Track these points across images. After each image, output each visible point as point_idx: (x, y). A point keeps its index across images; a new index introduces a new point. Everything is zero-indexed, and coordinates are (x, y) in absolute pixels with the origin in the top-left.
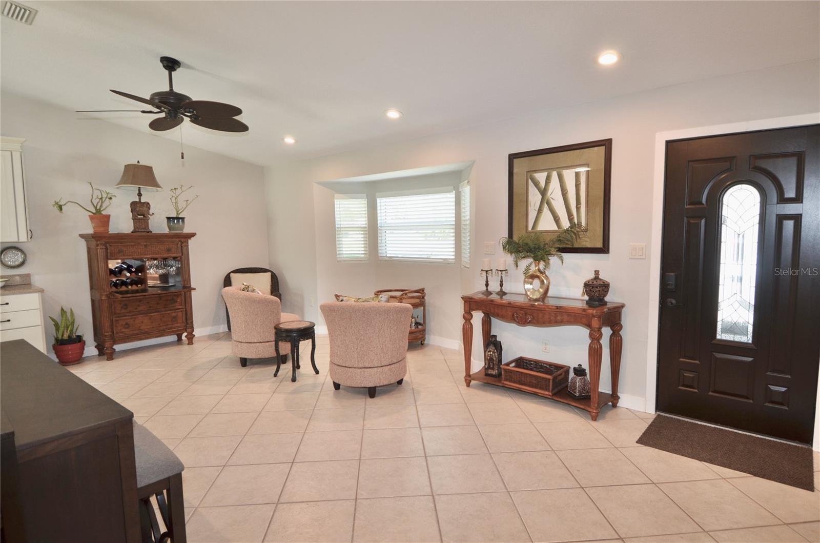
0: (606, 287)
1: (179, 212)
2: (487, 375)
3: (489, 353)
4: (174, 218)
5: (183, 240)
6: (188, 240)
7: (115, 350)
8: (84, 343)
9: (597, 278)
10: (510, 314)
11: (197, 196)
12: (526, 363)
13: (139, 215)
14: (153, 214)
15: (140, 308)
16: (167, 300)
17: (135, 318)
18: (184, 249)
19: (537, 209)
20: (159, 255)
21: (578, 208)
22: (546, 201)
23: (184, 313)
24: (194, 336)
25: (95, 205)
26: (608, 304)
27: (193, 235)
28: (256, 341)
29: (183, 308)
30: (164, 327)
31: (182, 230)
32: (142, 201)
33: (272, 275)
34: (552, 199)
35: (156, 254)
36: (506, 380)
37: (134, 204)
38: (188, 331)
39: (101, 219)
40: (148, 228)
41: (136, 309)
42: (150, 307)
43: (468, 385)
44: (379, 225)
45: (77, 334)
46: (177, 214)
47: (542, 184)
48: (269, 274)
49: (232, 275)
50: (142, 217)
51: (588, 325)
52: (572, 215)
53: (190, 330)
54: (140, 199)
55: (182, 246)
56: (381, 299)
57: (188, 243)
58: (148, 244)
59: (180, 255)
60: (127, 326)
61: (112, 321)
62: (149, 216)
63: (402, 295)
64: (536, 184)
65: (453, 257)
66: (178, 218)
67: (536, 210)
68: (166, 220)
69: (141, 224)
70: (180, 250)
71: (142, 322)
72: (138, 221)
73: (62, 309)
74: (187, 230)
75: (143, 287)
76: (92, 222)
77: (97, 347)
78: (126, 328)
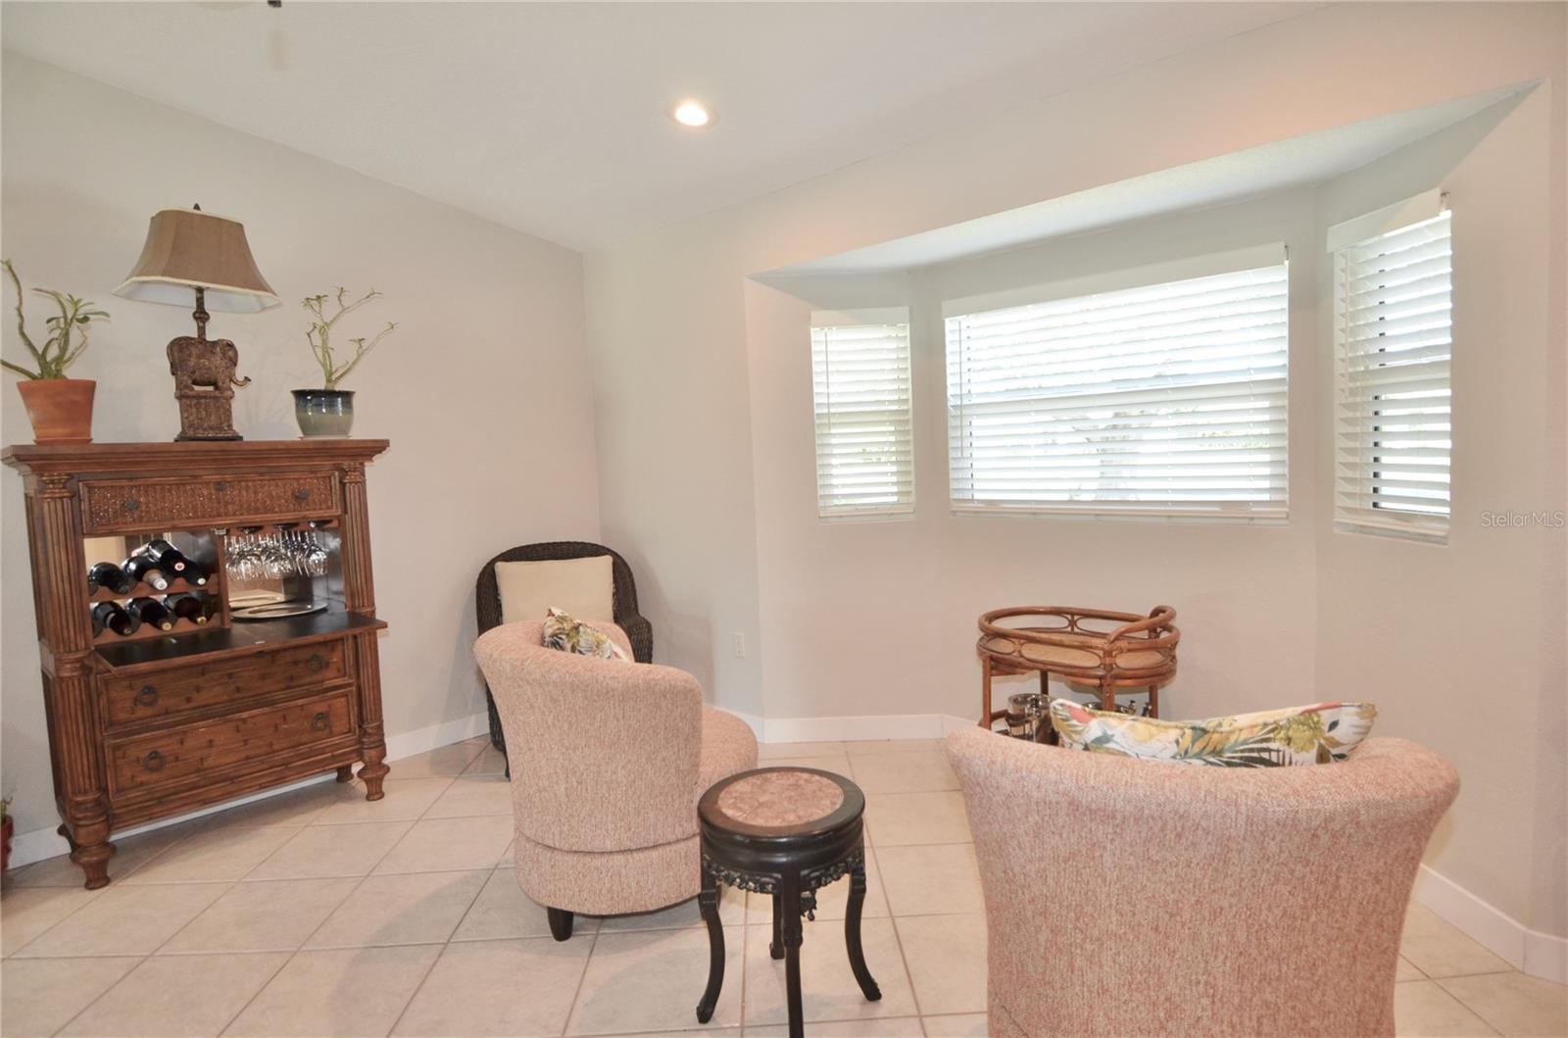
1: (334, 378)
4: (315, 393)
5: (346, 464)
6: (362, 464)
8: (9, 826)
11: (394, 327)
13: (195, 383)
14: (247, 379)
16: (296, 663)
17: (184, 733)
18: (352, 492)
20: (269, 516)
23: (353, 700)
24: (388, 769)
25: (39, 348)
27: (378, 447)
29: (350, 685)
30: (286, 754)
31: (345, 432)
32: (210, 337)
33: (614, 564)
35: (257, 511)
37: (179, 350)
38: (366, 758)
40: (230, 426)
41: (189, 700)
42: (238, 690)
44: (952, 402)
46: (329, 380)
48: (608, 560)
49: (500, 566)
50: (211, 389)
53: (373, 753)
54: (202, 330)
55: (343, 484)
57: (363, 474)
58: (228, 477)
59: (337, 511)
60: (156, 761)
61: (97, 748)
62: (233, 386)
66: (330, 395)
68: (292, 399)
69: (204, 413)
70: (336, 497)
71: (211, 744)
72: (194, 401)
74: (360, 431)
75: (215, 622)
76: (29, 406)
77: (62, 831)
78: (152, 770)
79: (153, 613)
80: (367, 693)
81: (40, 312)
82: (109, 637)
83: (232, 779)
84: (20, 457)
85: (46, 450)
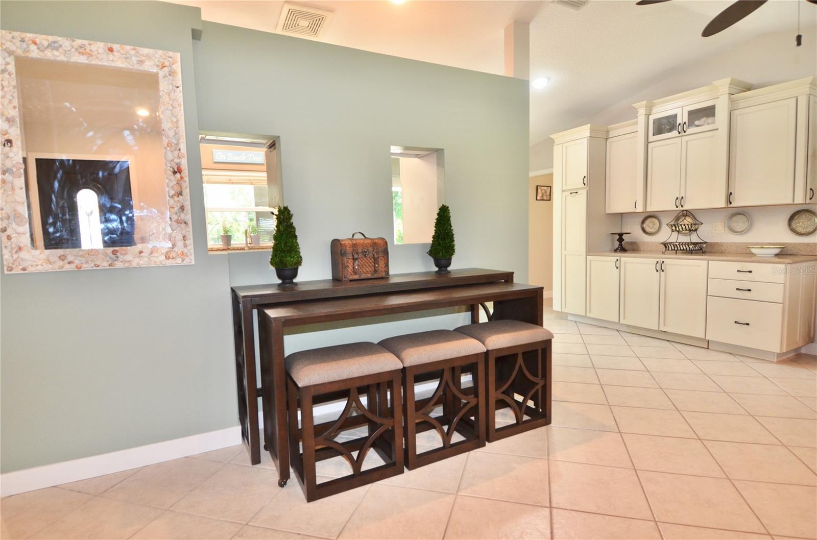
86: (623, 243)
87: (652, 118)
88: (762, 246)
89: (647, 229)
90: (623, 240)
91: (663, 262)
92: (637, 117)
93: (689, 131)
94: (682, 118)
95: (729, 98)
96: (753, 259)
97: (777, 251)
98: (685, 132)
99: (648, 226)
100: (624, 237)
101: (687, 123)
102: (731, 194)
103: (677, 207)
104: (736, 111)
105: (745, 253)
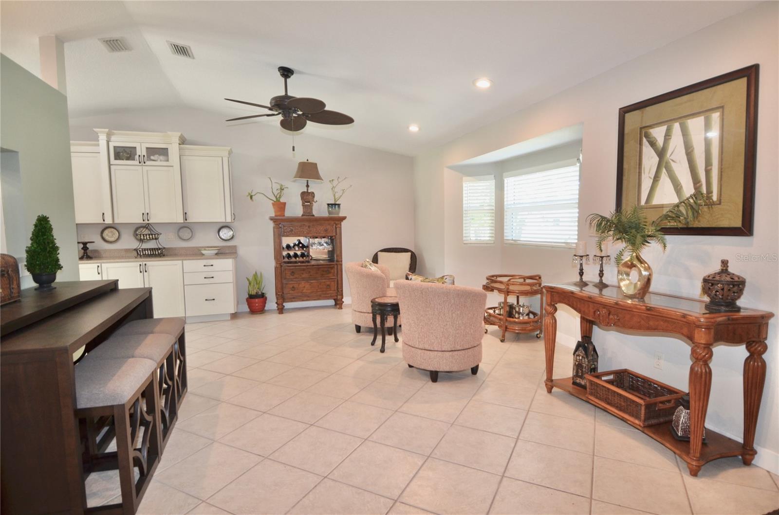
0: (738, 285)
2: (574, 383)
3: (578, 358)
4: (332, 204)
5: (337, 223)
6: (341, 223)
7: (284, 306)
8: (266, 298)
9: (724, 270)
10: (592, 311)
11: (351, 186)
12: (632, 378)
13: (306, 202)
14: (316, 201)
15: (303, 276)
16: (323, 271)
17: (299, 283)
18: (338, 230)
19: (653, 177)
20: (319, 234)
21: (708, 172)
22: (664, 164)
23: (336, 283)
24: (343, 302)
25: (276, 195)
26: (742, 310)
27: (344, 218)
28: (365, 311)
29: (335, 279)
31: (338, 214)
32: (309, 191)
33: (411, 255)
34: (673, 161)
35: (316, 233)
36: (591, 394)
37: (303, 194)
38: (338, 298)
39: (280, 206)
41: (301, 276)
42: (311, 275)
43: (550, 391)
45: (263, 292)
46: (335, 199)
47: (660, 142)
48: (409, 254)
50: (309, 203)
51: (690, 338)
52: (699, 182)
53: (340, 298)
54: (308, 189)
55: (336, 227)
56: (446, 280)
57: (341, 225)
58: (311, 225)
59: (334, 234)
60: (293, 288)
61: (282, 283)
62: (313, 203)
63: (509, 280)
64: (653, 144)
65: (576, 241)
66: (335, 204)
67: (650, 178)
68: (327, 206)
70: (334, 231)
71: (304, 287)
73: (256, 273)
74: (341, 215)
75: (307, 259)
76: (274, 208)
77: (276, 303)
78: (293, 290)
79: (296, 255)
80: (339, 282)
81: (276, 187)
82: (286, 260)
83: (309, 297)
84: (271, 219)
85: (276, 218)
86: (88, 251)
87: (112, 145)
88: (205, 248)
89: (107, 238)
90: (88, 248)
91: (145, 265)
92: (98, 141)
93: (148, 163)
94: (141, 151)
95: (179, 147)
96: (203, 257)
97: (216, 252)
98: (144, 163)
99: (107, 235)
100: (88, 245)
101: (146, 156)
102: (186, 213)
103: (144, 221)
104: (184, 157)
105: (196, 253)
